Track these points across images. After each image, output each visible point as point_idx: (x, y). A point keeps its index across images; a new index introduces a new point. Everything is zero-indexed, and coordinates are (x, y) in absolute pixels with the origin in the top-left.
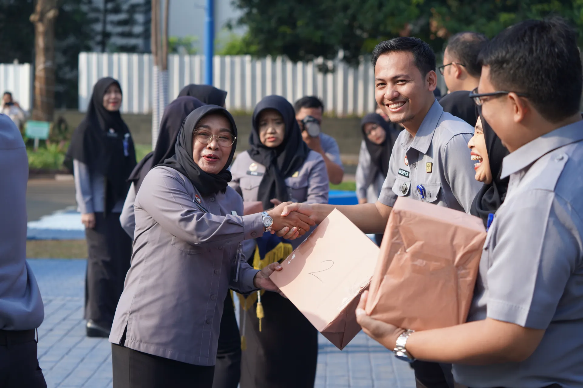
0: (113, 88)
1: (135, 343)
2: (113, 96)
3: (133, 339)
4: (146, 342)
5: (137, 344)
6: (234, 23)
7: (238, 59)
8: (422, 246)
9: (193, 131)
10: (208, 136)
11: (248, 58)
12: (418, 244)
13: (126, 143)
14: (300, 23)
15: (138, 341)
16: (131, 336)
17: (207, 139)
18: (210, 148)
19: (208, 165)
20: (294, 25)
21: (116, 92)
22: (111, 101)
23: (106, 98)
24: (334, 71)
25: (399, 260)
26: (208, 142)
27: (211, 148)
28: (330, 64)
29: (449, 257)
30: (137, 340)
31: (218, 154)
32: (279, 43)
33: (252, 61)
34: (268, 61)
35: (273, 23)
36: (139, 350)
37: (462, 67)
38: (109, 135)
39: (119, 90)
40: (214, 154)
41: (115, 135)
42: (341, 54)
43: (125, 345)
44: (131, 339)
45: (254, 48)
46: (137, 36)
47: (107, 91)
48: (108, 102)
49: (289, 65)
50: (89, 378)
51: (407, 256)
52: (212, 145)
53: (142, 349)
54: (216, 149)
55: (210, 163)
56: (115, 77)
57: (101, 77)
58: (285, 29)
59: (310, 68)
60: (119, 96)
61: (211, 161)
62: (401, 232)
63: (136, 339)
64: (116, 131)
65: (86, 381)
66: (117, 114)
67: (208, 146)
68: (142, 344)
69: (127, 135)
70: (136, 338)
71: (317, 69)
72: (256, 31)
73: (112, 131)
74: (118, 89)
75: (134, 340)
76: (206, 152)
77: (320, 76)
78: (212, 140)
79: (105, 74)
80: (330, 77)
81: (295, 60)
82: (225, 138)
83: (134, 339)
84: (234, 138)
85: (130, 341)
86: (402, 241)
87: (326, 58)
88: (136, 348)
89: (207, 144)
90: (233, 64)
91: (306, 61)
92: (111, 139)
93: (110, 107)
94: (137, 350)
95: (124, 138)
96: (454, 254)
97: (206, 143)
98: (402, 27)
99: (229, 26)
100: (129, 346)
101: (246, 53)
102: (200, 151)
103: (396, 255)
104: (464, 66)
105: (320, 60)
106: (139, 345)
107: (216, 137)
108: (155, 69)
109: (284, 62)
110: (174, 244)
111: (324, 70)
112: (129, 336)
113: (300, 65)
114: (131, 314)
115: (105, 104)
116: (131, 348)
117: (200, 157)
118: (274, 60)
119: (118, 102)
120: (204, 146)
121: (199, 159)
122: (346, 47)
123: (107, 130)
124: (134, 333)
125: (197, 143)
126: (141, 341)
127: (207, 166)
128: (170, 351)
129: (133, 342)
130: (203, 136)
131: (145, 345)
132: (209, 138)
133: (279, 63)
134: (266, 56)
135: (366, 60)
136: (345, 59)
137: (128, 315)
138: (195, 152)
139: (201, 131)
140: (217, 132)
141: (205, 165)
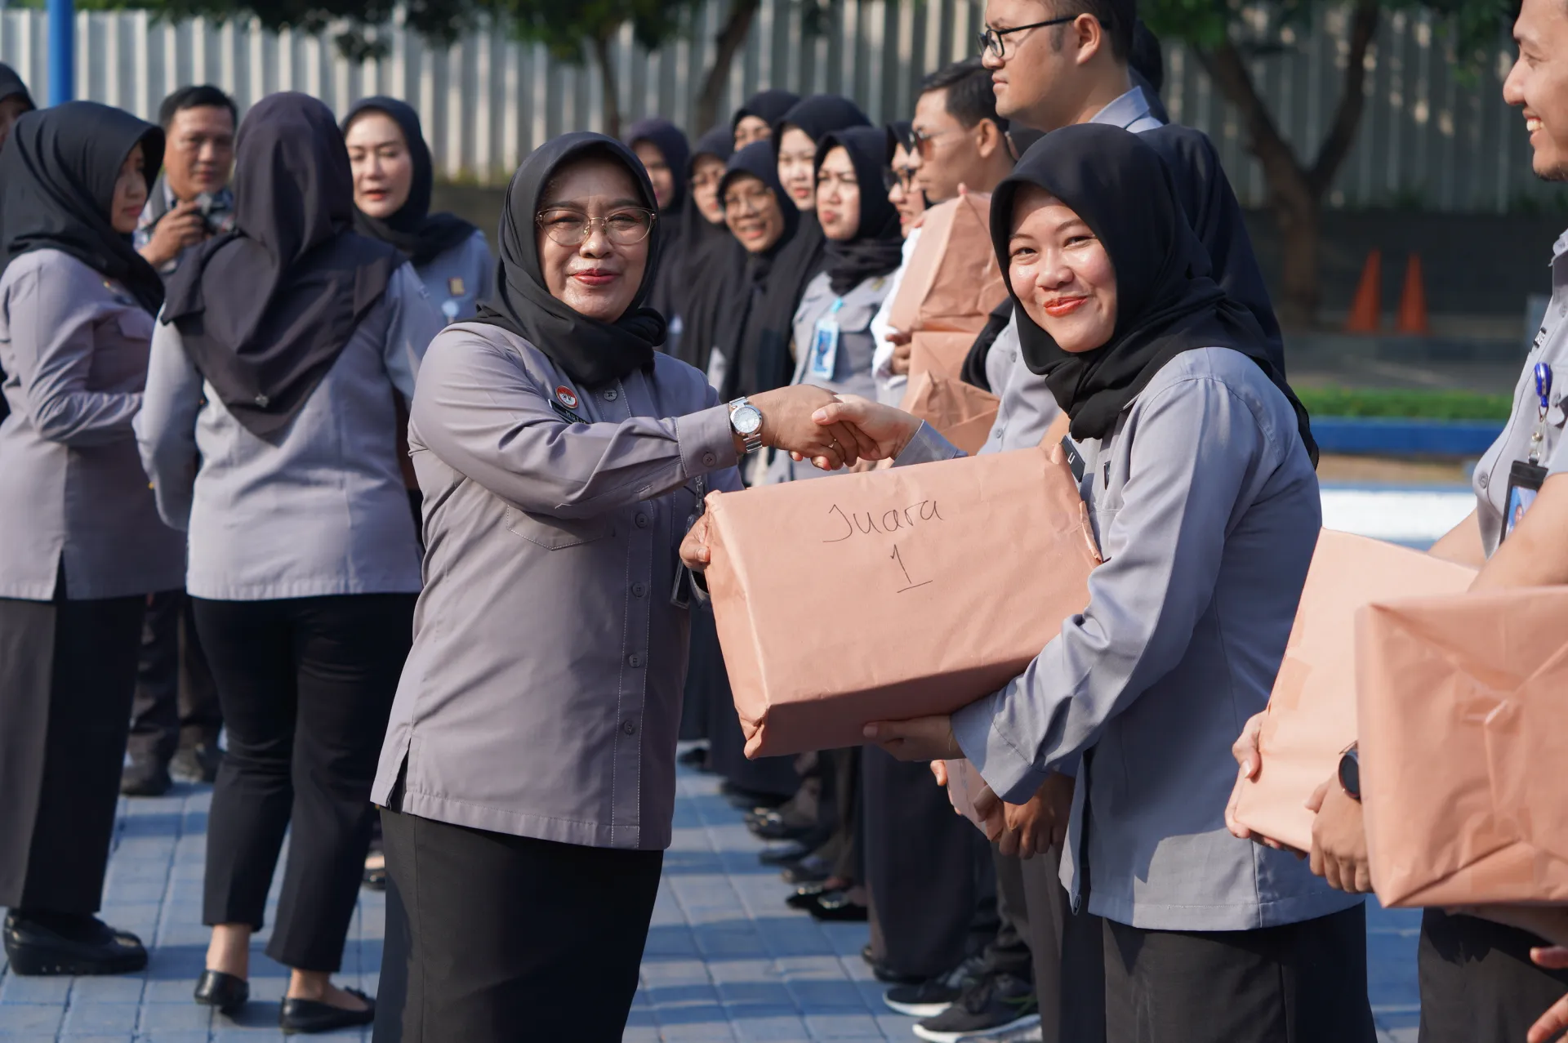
1: (429, 800)
3: (423, 791)
4: (459, 797)
5: (436, 802)
7: (111, 21)
9: (536, 215)
10: (577, 223)
11: (141, 19)
15: (437, 795)
16: (418, 781)
17: (578, 230)
18: (588, 255)
24: (380, 52)
26: (581, 238)
27: (591, 252)
28: (370, 34)
30: (435, 792)
31: (610, 265)
33: (152, 24)
34: (197, 27)
36: (444, 820)
40: (598, 267)
42: (399, 14)
43: (405, 808)
44: (419, 790)
49: (256, 37)
52: (592, 243)
53: (451, 817)
54: (604, 255)
55: (594, 291)
59: (311, 49)
61: (596, 283)
63: (431, 791)
67: (583, 249)
68: (448, 803)
70: (431, 787)
71: (333, 50)
75: (428, 792)
76: (579, 264)
77: (341, 68)
78: (590, 233)
80: (369, 68)
82: (627, 220)
83: (426, 791)
84: (648, 218)
85: (417, 796)
87: (361, 18)
88: (433, 814)
89: (579, 246)
90: (96, 32)
91: (316, 28)
94: (438, 818)
97: (576, 242)
100: (414, 812)
101: (135, 4)
102: (562, 263)
105: (339, 27)
106: (442, 808)
107: (600, 221)
110: (514, 525)
111: (355, 50)
112: (414, 784)
113: (285, 40)
114: (416, 724)
116: (422, 814)
117: (564, 276)
118: (215, 26)
120: (571, 250)
121: (563, 286)
124: (427, 773)
125: (551, 245)
126: (446, 795)
127: (589, 298)
128: (523, 818)
129: (426, 797)
130: (566, 225)
131: (458, 804)
132: (581, 228)
133: (227, 33)
134: (193, 12)
135: (474, 28)
136: (415, 20)
137: (410, 728)
138: (549, 269)
139: (558, 213)
140: (602, 210)
141: (580, 297)
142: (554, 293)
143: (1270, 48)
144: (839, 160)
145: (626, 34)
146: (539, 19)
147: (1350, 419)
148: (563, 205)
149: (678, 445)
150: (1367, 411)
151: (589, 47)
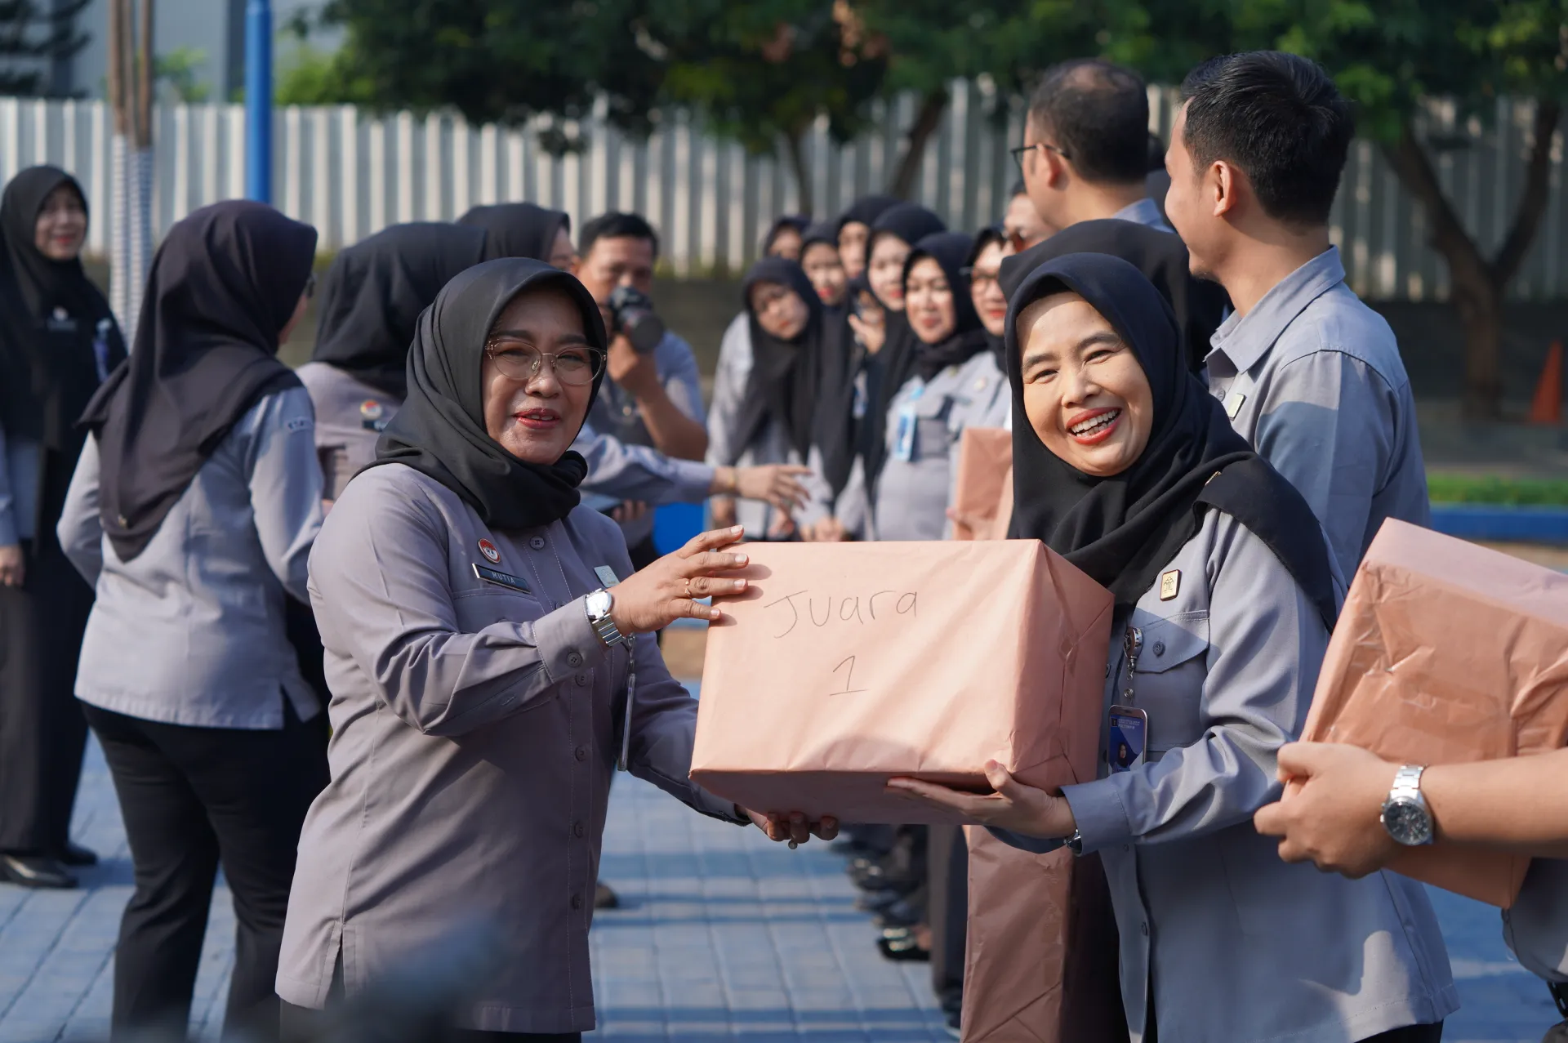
0: (62, 197)
2: (62, 217)
6: (313, 17)
7: (319, 117)
8: (1432, 659)
9: (486, 343)
10: (527, 357)
11: (348, 115)
12: (1422, 653)
13: (100, 349)
14: (493, 20)
17: (526, 366)
18: (536, 393)
19: (532, 440)
20: (477, 26)
21: (70, 207)
22: (58, 232)
23: (43, 224)
24: (580, 147)
25: (1373, 689)
26: (528, 374)
27: (540, 391)
28: (571, 130)
29: (1499, 692)
31: (557, 406)
32: (436, 73)
33: (360, 121)
34: (404, 123)
35: (421, 20)
37: (1063, 161)
38: (52, 326)
39: (79, 201)
40: (546, 407)
41: (71, 326)
42: (600, 107)
45: (363, 87)
46: (38, 51)
47: (45, 207)
48: (49, 233)
49: (460, 133)
50: (19, 994)
51: (1390, 682)
52: (542, 382)
54: (550, 395)
55: (536, 433)
56: (69, 166)
57: (27, 164)
58: (454, 36)
59: (515, 146)
60: (79, 218)
61: (541, 428)
62: (1381, 621)
64: (71, 315)
65: (12, 1004)
66: (72, 268)
67: (531, 387)
69: (104, 325)
71: (535, 145)
72: (374, 41)
73: (60, 314)
74: (75, 201)
76: (525, 404)
77: (543, 164)
78: (540, 369)
79: (40, 158)
80: (570, 164)
81: (477, 118)
82: (576, 358)
84: (598, 359)
86: (1382, 644)
87: (561, 113)
89: (525, 383)
90: (306, 128)
91: (516, 123)
92: (62, 335)
93: (57, 251)
95: (95, 332)
96: (1513, 685)
97: (522, 379)
98: (772, 33)
99: (300, 27)
101: (343, 100)
102: (507, 399)
103: (1364, 676)
104: (1067, 155)
105: (542, 122)
107: (550, 358)
108: (118, 143)
109: (446, 125)
111: (556, 146)
113: (489, 135)
114: (347, 919)
115: (40, 241)
117: (507, 415)
118: (420, 121)
119: (78, 233)
120: (516, 387)
121: (502, 427)
122: (613, 85)
123: (48, 313)
125: (496, 381)
127: (531, 443)
130: (515, 358)
132: (530, 362)
133: (433, 126)
134: (398, 107)
135: (671, 122)
136: (615, 118)
137: (339, 924)
138: (491, 406)
139: (507, 343)
140: (555, 344)
141: (522, 441)
142: (491, 433)
143: (1456, 142)
144: (926, 270)
145: (821, 126)
146: (734, 113)
147: (1509, 507)
148: (515, 334)
149: (537, 650)
150: (1525, 499)
151: (782, 144)
